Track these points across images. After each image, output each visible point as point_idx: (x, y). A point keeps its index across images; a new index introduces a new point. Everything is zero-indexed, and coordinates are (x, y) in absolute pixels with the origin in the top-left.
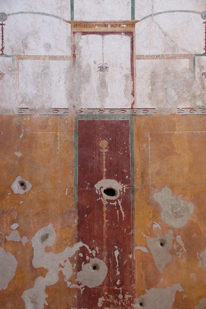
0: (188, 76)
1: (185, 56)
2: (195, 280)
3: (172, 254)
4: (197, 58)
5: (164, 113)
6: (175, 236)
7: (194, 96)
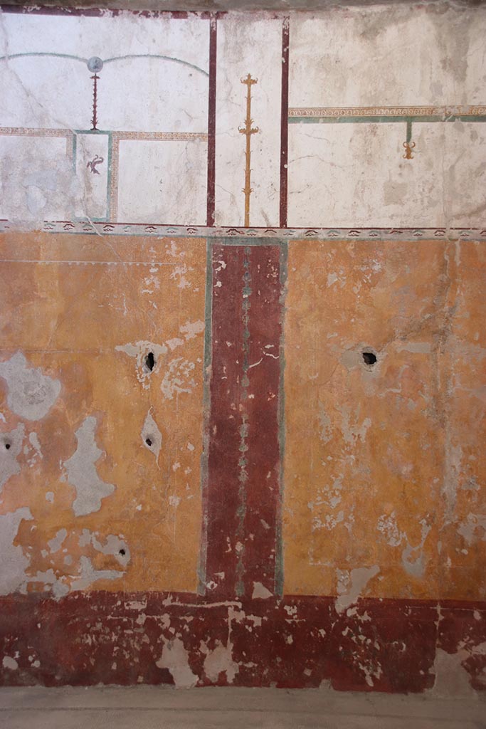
0: (64, 167)
1: (60, 133)
2: (52, 502)
3: (20, 462)
4: (79, 136)
5: (21, 229)
6: (27, 433)
7: (72, 202)
